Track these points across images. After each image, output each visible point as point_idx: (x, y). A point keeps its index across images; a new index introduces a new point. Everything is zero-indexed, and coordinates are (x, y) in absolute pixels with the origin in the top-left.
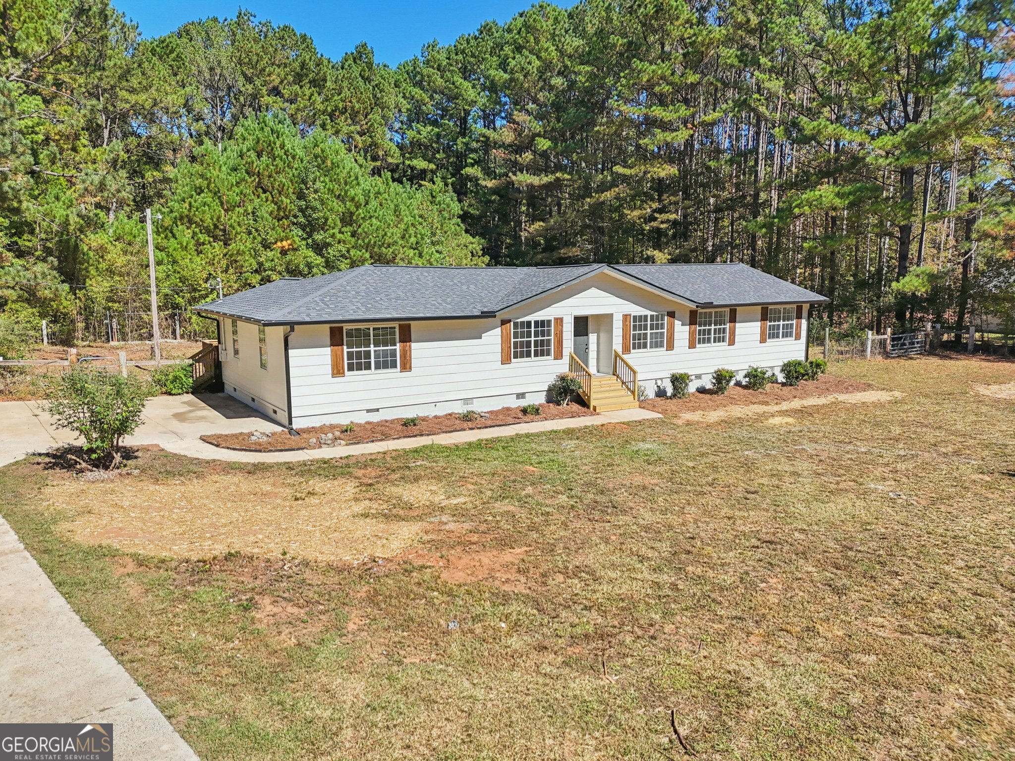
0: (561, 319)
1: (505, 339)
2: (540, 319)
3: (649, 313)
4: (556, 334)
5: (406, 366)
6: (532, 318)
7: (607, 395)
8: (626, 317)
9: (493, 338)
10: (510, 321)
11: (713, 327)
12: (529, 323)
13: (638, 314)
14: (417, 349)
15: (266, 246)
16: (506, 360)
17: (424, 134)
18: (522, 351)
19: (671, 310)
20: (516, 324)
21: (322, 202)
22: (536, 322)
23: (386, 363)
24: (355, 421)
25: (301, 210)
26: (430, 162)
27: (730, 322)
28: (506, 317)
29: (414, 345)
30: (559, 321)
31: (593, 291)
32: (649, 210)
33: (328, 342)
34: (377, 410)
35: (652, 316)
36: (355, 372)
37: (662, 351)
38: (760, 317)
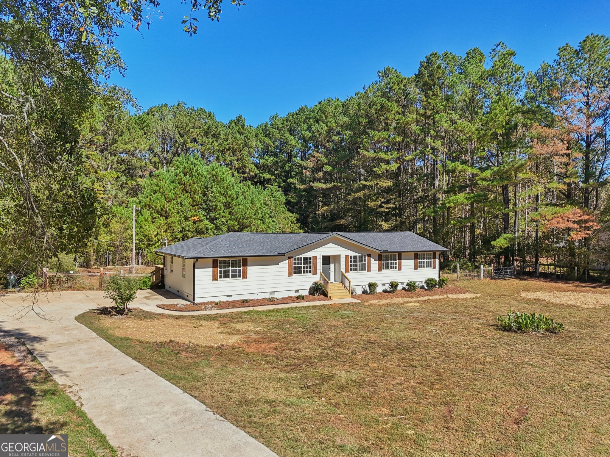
0: (316, 257)
1: (290, 266)
2: (306, 257)
3: (358, 255)
4: (313, 264)
5: (245, 277)
6: (302, 256)
7: (337, 291)
8: (347, 256)
9: (284, 265)
10: (292, 257)
11: (390, 262)
12: (301, 258)
13: (352, 255)
14: (250, 269)
15: (186, 219)
16: (290, 275)
17: (269, 161)
18: (298, 271)
19: (369, 253)
20: (295, 260)
21: (215, 198)
22: (304, 258)
23: (236, 275)
24: (222, 300)
25: (204, 201)
26: (272, 175)
27: (399, 259)
28: (290, 256)
29: (248, 268)
30: (315, 258)
31: (331, 245)
32: (380, 202)
33: (212, 266)
34: (231, 296)
35: (359, 256)
36: (222, 279)
37: (365, 272)
38: (414, 257)
